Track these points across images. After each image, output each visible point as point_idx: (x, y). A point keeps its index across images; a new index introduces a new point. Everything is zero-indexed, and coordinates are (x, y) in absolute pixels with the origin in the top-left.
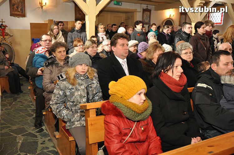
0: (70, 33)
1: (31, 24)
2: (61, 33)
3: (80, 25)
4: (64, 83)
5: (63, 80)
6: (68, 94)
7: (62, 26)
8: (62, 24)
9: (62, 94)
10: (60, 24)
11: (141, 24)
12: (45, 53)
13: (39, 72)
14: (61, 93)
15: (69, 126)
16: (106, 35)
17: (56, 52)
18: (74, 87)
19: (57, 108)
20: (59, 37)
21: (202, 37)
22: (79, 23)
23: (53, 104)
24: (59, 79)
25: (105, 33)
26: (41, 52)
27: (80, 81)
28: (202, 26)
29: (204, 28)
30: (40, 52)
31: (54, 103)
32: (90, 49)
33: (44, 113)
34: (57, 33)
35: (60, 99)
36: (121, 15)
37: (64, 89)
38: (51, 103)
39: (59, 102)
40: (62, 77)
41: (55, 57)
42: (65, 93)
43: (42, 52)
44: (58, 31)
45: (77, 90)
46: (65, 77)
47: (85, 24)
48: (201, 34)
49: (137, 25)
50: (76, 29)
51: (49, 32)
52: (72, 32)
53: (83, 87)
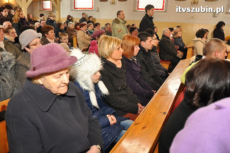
29: (5, 11)
48: (5, 16)
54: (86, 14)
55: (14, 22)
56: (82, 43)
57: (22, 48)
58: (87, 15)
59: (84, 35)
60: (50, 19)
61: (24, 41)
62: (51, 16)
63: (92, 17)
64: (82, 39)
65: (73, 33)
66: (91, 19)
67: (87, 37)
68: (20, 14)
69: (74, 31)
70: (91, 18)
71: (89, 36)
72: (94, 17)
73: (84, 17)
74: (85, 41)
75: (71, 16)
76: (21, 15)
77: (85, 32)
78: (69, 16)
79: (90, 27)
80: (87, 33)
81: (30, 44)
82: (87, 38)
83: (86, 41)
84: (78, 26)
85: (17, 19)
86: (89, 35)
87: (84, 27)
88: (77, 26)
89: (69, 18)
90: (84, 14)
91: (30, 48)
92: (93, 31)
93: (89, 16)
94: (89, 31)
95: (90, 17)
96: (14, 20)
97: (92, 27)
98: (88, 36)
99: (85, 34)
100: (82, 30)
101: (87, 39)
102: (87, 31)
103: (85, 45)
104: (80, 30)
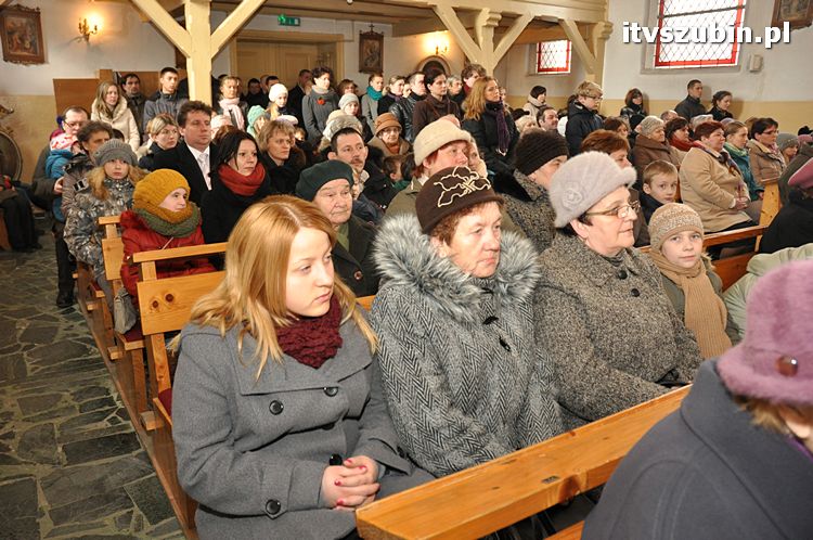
0: (148, 102)
1: (55, 81)
2: (124, 103)
3: (173, 81)
4: (86, 195)
5: (83, 192)
6: (93, 215)
7: (133, 85)
8: (135, 79)
9: (82, 216)
10: (128, 80)
11: (326, 75)
12: (72, 148)
13: (57, 186)
14: (81, 214)
15: (97, 272)
16: (240, 105)
17: (91, 141)
18: (104, 203)
19: (76, 244)
20: (121, 112)
21: (439, 103)
22: (170, 78)
23: (68, 237)
24: (77, 188)
25: (237, 100)
26: (63, 145)
27: (115, 192)
28: (437, 80)
29: (440, 83)
30: (60, 146)
31: (69, 233)
32: (161, 136)
33: (75, 276)
34: (114, 104)
35: (81, 226)
36: (305, 49)
37: (85, 207)
38: (65, 234)
39: (79, 232)
40: (82, 186)
41: (87, 152)
42: (87, 214)
43: (67, 146)
44: (119, 98)
45: (110, 207)
46: (86, 185)
47: (186, 80)
48: (437, 97)
49: (317, 77)
50: (165, 92)
51: (95, 101)
52: (154, 100)
53: (120, 203)
54: (703, 84)
55: (466, 116)
56: (700, 199)
57: (559, 222)
58: (709, 89)
59: (711, 166)
60: (580, 104)
61: (572, 196)
62: (585, 96)
63: (728, 94)
64: (702, 181)
65: (660, 156)
66: (722, 105)
67: (722, 177)
68: (488, 88)
69: (665, 150)
70: (726, 98)
71: (731, 172)
72: (736, 94)
73: (695, 94)
74: (714, 189)
75: (642, 92)
76: (488, 93)
77: (718, 155)
78: (634, 93)
79: (737, 135)
80: (723, 160)
81: (595, 210)
82: (723, 180)
83: (720, 191)
84: (678, 131)
85: (475, 106)
86: (733, 166)
87: (712, 135)
88: (675, 130)
89: (635, 101)
90: (697, 85)
91: (590, 224)
92: (744, 153)
93: (714, 93)
94: (732, 153)
95: (719, 96)
96: (468, 111)
97: (744, 135)
98: (726, 170)
99: (716, 162)
100: (704, 149)
101: (724, 185)
102: (722, 153)
103: (709, 207)
104: (696, 146)
